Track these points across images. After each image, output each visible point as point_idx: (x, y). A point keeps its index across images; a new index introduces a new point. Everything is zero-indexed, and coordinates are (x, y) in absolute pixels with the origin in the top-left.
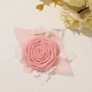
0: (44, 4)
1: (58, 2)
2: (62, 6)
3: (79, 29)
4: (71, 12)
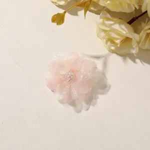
0: (65, 12)
2: (99, 14)
3: (134, 52)
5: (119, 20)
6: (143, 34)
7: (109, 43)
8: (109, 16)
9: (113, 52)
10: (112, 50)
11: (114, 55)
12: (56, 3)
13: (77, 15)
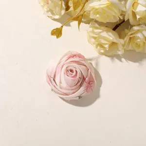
0: (62, 27)
1: (83, 20)
2: (89, 23)
3: (120, 53)
4: (103, 31)
5: (106, 28)
6: (127, 39)
7: (99, 47)
8: (97, 25)
9: (102, 54)
10: (102, 53)
11: (104, 56)
12: (51, 17)
13: (70, 26)
